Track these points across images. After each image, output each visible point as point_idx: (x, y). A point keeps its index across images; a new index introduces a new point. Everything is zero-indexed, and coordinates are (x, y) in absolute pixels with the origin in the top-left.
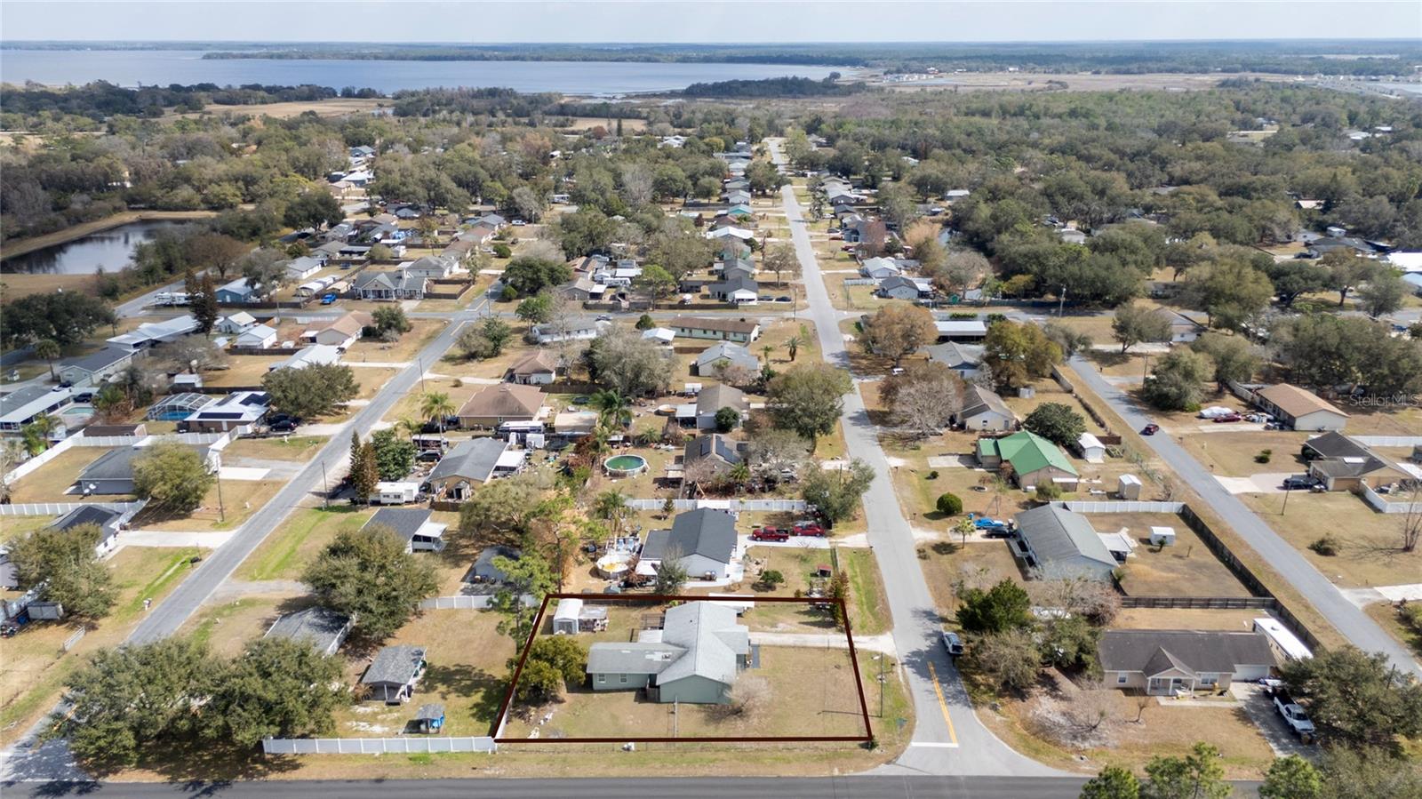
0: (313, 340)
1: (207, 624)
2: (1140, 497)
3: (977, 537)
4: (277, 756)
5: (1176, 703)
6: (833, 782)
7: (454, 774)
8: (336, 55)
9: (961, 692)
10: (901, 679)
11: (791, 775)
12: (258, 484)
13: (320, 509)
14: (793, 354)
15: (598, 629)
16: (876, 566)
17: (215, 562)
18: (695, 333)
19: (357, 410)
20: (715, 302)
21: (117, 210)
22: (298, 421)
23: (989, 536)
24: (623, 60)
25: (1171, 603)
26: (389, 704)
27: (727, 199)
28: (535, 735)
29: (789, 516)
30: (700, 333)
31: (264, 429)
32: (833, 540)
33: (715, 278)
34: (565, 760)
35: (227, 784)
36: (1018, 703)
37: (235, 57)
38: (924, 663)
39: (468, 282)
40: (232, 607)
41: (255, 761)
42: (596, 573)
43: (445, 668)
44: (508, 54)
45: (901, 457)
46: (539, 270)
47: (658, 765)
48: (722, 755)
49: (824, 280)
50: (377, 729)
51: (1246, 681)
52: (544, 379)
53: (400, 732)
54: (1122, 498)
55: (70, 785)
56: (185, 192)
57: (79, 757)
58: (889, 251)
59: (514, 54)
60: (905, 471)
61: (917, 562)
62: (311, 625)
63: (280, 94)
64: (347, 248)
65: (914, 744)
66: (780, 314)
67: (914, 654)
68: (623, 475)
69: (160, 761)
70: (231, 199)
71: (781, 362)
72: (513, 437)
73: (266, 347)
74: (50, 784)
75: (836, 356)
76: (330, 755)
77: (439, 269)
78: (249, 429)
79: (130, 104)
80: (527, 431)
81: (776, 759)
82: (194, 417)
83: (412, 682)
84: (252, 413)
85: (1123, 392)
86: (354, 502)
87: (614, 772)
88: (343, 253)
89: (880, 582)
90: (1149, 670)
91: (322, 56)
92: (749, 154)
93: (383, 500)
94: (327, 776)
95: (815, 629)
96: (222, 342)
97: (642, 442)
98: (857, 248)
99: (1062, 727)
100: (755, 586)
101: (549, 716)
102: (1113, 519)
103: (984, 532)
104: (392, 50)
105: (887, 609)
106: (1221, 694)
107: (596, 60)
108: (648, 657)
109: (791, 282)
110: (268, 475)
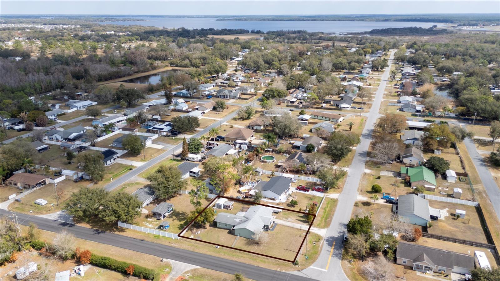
0: (197, 109)
1: (124, 188)
2: (461, 198)
3: (382, 202)
4: (121, 227)
5: (424, 275)
6: (275, 272)
7: (163, 243)
8: (256, 19)
9: (340, 254)
10: (321, 245)
11: (263, 267)
12: (159, 150)
13: (172, 160)
14: (351, 128)
15: (229, 209)
16: (336, 206)
17: (135, 170)
18: (319, 117)
19: (199, 131)
20: (334, 107)
21: (166, 66)
22: (179, 133)
23: (387, 202)
24: (354, 21)
25: (447, 239)
26: (157, 219)
27: (361, 71)
28: (192, 237)
29: (315, 184)
30: (321, 118)
31: (169, 134)
32: (326, 194)
33: (339, 99)
34: (196, 246)
35: (104, 232)
36: (360, 262)
37: (225, 20)
38: (332, 242)
39: (254, 95)
40: (133, 184)
41: (115, 228)
42: (239, 192)
43: (178, 212)
44: (312, 19)
45: (371, 170)
46: (275, 92)
47: (223, 254)
48: (245, 256)
49: (381, 103)
50: (150, 226)
51: (460, 274)
52: (258, 128)
53: (156, 228)
54: (453, 197)
55: (68, 224)
56: (187, 62)
57: (74, 217)
58: (414, 94)
59: (314, 19)
60: (369, 175)
61: (353, 206)
62: (145, 192)
63: (231, 32)
64: (223, 81)
65: (311, 267)
66: (356, 114)
67: (331, 237)
68: (266, 162)
69: (92, 223)
70: (198, 65)
71: (346, 130)
72: (238, 145)
73: (184, 110)
74: (64, 223)
75: (369, 131)
76: (134, 230)
77: (246, 90)
78: (165, 134)
79: (187, 34)
80: (242, 144)
81: (261, 261)
82: (151, 128)
83: (167, 214)
84: (168, 128)
85: (483, 157)
86: (182, 159)
87: (209, 253)
88: (221, 83)
89: (334, 211)
90: (415, 261)
91: (252, 19)
92: (380, 55)
93: (189, 159)
94: (130, 236)
95: (301, 222)
96: (172, 107)
97: (278, 152)
98: (401, 92)
99: (371, 273)
100: (288, 205)
101: (199, 232)
102: (444, 205)
103: (385, 201)
104: (275, 17)
105: (331, 221)
106: (446, 276)
107: (344, 21)
108: (235, 220)
109: (367, 102)
110: (163, 148)
